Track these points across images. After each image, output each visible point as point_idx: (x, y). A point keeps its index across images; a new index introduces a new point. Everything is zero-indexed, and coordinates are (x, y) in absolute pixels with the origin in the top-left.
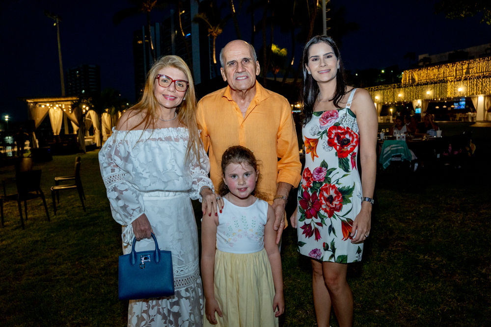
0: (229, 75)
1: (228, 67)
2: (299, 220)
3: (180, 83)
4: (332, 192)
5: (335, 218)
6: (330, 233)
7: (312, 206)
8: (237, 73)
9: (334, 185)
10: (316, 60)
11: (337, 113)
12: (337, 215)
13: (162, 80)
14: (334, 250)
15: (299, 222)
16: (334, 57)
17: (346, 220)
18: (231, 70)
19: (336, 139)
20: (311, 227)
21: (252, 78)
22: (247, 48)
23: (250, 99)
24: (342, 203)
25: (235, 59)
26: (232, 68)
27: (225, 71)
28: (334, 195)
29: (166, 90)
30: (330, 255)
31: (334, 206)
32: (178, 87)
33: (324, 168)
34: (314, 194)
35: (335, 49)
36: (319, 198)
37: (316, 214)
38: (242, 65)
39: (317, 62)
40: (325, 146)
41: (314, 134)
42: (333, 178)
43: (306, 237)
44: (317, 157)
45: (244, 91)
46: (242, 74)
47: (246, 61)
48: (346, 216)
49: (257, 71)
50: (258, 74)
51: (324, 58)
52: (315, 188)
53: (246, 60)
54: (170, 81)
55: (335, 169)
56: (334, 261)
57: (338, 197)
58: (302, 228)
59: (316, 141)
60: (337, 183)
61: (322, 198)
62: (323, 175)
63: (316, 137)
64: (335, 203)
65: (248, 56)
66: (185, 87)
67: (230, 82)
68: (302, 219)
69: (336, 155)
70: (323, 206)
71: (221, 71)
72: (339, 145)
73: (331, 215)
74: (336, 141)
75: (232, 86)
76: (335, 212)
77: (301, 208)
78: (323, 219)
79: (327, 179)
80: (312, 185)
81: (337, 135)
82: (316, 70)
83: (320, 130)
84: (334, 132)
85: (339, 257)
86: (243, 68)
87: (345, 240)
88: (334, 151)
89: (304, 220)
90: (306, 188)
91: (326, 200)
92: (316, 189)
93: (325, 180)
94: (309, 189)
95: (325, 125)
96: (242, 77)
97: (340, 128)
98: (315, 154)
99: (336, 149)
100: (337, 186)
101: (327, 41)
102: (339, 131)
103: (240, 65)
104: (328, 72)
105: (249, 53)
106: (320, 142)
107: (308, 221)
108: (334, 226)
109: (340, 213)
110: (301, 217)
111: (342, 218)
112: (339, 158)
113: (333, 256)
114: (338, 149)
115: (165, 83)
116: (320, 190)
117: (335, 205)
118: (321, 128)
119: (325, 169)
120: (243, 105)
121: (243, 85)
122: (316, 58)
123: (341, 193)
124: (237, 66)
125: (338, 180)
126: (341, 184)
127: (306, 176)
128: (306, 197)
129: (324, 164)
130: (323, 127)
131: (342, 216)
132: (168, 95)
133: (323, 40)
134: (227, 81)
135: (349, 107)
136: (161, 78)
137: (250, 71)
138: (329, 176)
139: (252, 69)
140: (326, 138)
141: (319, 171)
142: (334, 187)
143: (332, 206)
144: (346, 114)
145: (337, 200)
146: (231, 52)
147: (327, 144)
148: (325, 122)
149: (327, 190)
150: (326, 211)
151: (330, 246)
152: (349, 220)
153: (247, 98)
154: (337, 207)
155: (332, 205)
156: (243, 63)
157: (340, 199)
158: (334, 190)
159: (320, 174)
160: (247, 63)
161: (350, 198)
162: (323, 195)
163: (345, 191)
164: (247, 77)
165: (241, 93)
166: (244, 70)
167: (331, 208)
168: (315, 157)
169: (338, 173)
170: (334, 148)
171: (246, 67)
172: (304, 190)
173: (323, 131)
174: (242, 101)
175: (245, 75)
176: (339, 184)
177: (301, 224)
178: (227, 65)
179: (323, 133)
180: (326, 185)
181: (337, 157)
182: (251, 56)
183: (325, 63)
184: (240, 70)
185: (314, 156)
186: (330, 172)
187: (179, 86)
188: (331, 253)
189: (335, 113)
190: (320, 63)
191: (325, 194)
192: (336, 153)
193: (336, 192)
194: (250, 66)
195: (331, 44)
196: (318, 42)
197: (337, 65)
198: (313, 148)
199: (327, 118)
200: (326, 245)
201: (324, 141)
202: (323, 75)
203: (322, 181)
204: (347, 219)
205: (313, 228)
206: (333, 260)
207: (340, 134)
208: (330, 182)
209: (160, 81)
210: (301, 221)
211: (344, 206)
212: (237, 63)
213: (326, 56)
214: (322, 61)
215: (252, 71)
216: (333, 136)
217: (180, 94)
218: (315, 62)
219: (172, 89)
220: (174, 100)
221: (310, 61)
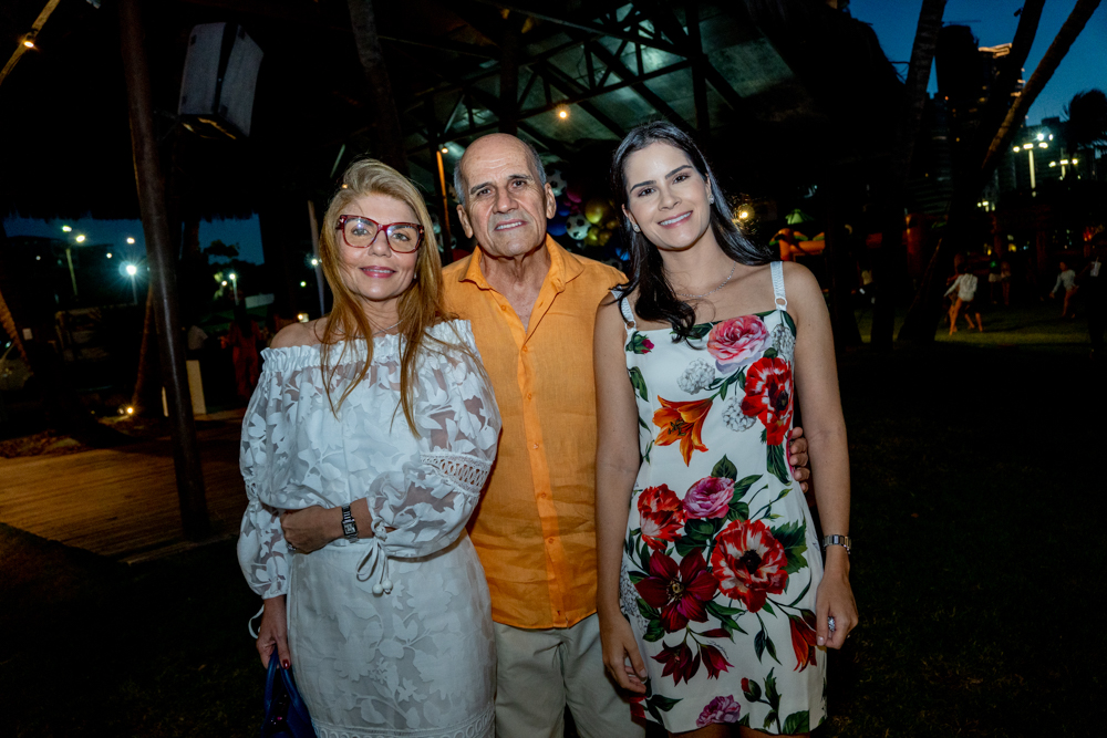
0: (478, 221)
1: (475, 200)
2: (644, 638)
3: (401, 231)
4: (754, 542)
5: (770, 610)
6: (759, 654)
7: (685, 593)
8: (498, 215)
9: (758, 521)
10: (648, 192)
11: (760, 325)
12: (776, 604)
13: (353, 231)
14: (774, 700)
15: (646, 642)
16: (695, 175)
17: (799, 614)
18: (481, 208)
19: (766, 393)
20: (689, 651)
21: (537, 225)
22: (520, 150)
23: (536, 281)
24: (787, 570)
25: (490, 180)
26: (485, 202)
27: (467, 212)
28: (762, 550)
29: (366, 255)
30: (766, 713)
31: (765, 579)
32: (396, 243)
33: (724, 480)
34: (692, 557)
35: (692, 154)
36: (710, 564)
37: (702, 609)
38: (509, 193)
39: (654, 197)
40: (734, 415)
41: (697, 389)
42: (755, 502)
43: (677, 682)
44: (703, 449)
45: (519, 258)
46: (511, 217)
47: (519, 184)
48: (799, 605)
49: (549, 208)
50: (550, 215)
51: (668, 184)
52: (697, 538)
53: (518, 181)
54: (372, 230)
55: (757, 478)
56: (777, 733)
57: (773, 552)
58: (659, 658)
59: (702, 408)
60: (767, 516)
61: (723, 563)
62: (723, 497)
63: (703, 395)
64: (766, 570)
65: (523, 171)
66: (415, 240)
67: (481, 239)
68: (651, 635)
69: (763, 439)
70: (726, 584)
71: (460, 213)
72: (772, 409)
73: (756, 602)
74: (766, 400)
75: (487, 247)
76: (769, 595)
77: (644, 603)
78: (729, 617)
79: (737, 509)
80: (681, 532)
81: (772, 383)
82: (651, 221)
83: (718, 374)
84: (764, 374)
85: (791, 718)
86: (511, 201)
87: (803, 669)
88: (759, 427)
89: (660, 636)
90: (659, 545)
91: (735, 564)
92: (697, 542)
93: (729, 512)
94: (671, 545)
95: (736, 360)
96: (510, 223)
97: (779, 364)
98: (696, 442)
99: (764, 422)
100: (767, 523)
101: (668, 136)
102: (777, 371)
103: (503, 194)
104: (687, 219)
105: (524, 164)
106: (719, 408)
107: (673, 639)
108: (771, 633)
109: (785, 598)
110: (649, 628)
111: (791, 611)
112: (769, 447)
113: (773, 717)
114: (769, 421)
115: (362, 237)
116: (714, 542)
117: (769, 575)
118: (720, 368)
119: (729, 480)
120: (520, 297)
121: (516, 241)
122: (646, 187)
123: (780, 542)
124: (497, 197)
125: (769, 507)
126: (777, 516)
127: (654, 509)
128: (660, 568)
129: (725, 468)
130: (729, 365)
131: (790, 606)
132: (373, 267)
133: (657, 137)
134: (473, 236)
135: (784, 309)
136: (350, 225)
137: (529, 208)
138: (744, 499)
139: (534, 204)
140: (737, 393)
141: (708, 489)
142: (758, 527)
143: (758, 580)
144: (782, 325)
145: (771, 562)
146: (480, 161)
147: (738, 409)
148: (730, 350)
149: (736, 538)
150: (734, 594)
151: (763, 690)
152: (806, 614)
153: (529, 277)
154: (773, 580)
155: (758, 575)
156: (511, 189)
157: (779, 558)
158: (759, 536)
159: (714, 496)
160: (520, 187)
161: (804, 554)
162: (725, 555)
163: (790, 535)
164: (524, 223)
165: (511, 263)
166: (514, 206)
167: (754, 585)
168: (696, 453)
169: (766, 487)
170: (759, 421)
171: (518, 198)
172: (651, 551)
173: (729, 375)
174: (517, 288)
175: (518, 218)
176: (772, 518)
177: (656, 648)
178: (472, 197)
179: (731, 380)
180: (734, 525)
181: (765, 445)
182: (530, 168)
183: (673, 197)
184: (504, 207)
185: (691, 448)
186: (743, 488)
187: (398, 241)
188: (768, 709)
189: (755, 325)
190: (662, 199)
191: (732, 550)
192: (764, 432)
193: (766, 540)
194: (529, 196)
195: (680, 144)
196: (644, 145)
197: (706, 195)
198: (689, 427)
199: (734, 339)
200: (750, 686)
201: (730, 403)
202: (673, 231)
203: (719, 516)
204: (802, 611)
205: (695, 651)
206: (773, 729)
207: (777, 380)
208: (745, 516)
209: (348, 233)
210: (650, 640)
211: (793, 577)
212: (496, 188)
213: (673, 177)
214: (666, 193)
215: (534, 205)
216: (759, 386)
217: (403, 259)
218: (646, 198)
219: (380, 247)
220: (388, 276)
221: (634, 200)
